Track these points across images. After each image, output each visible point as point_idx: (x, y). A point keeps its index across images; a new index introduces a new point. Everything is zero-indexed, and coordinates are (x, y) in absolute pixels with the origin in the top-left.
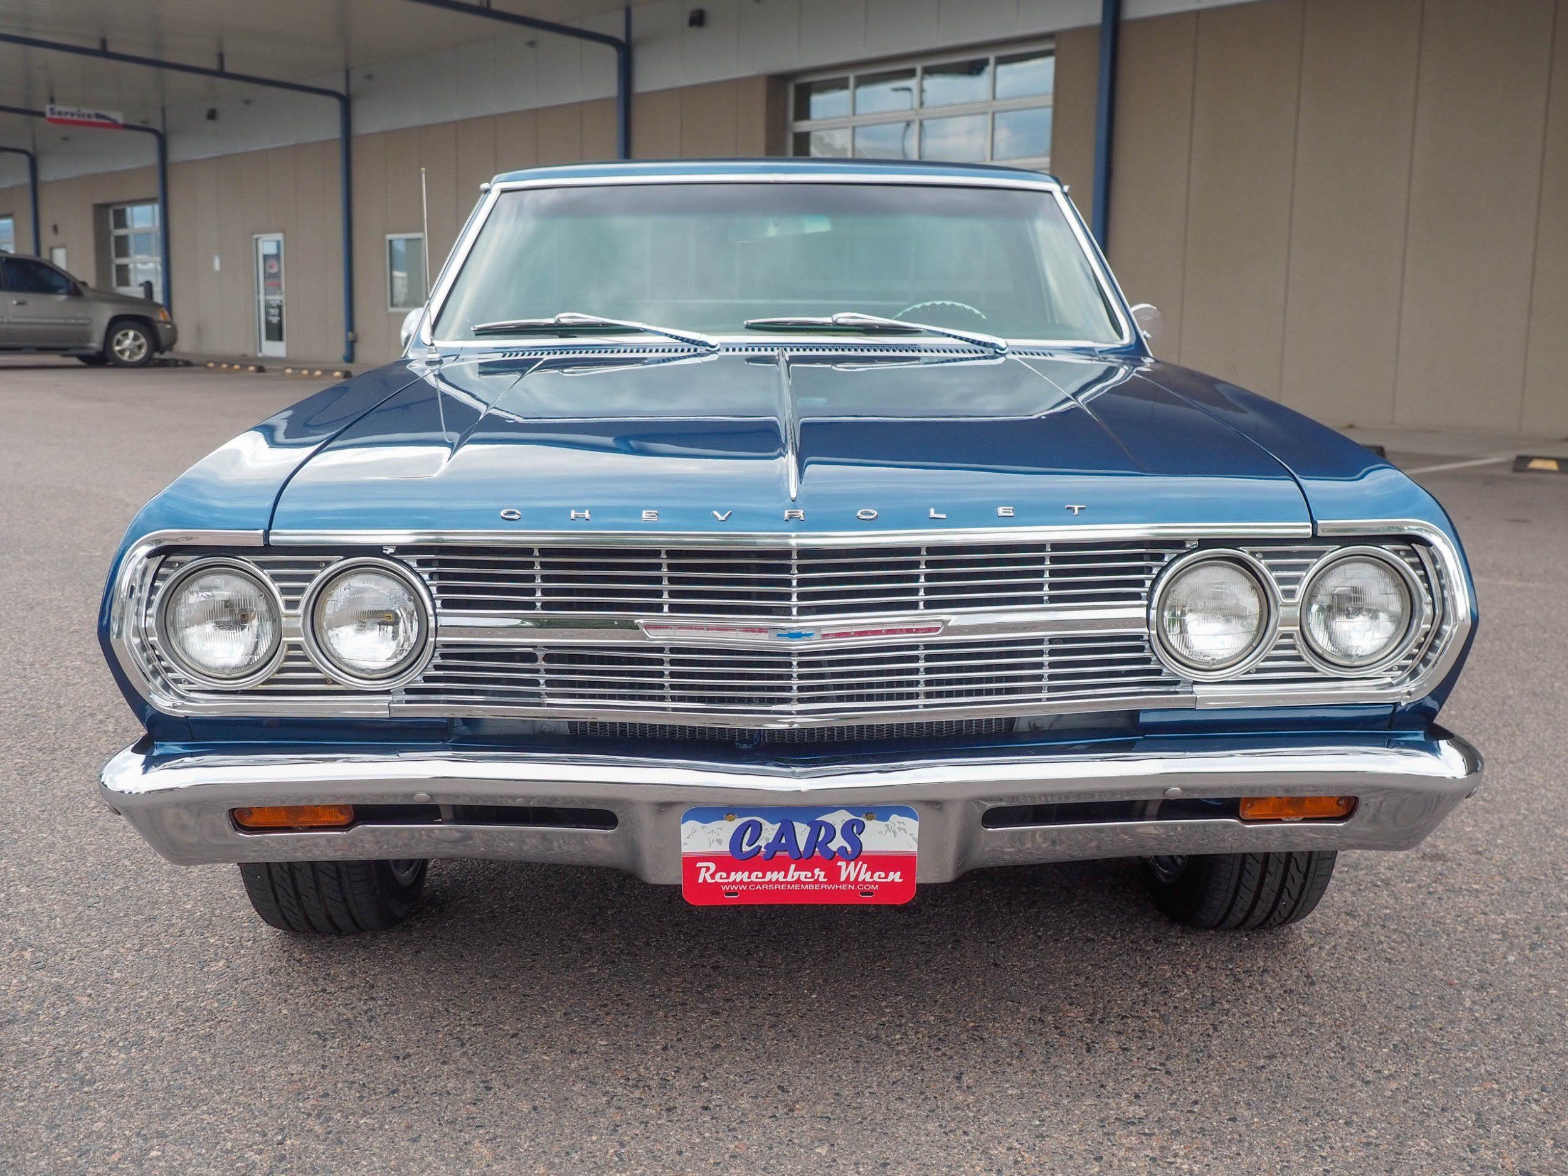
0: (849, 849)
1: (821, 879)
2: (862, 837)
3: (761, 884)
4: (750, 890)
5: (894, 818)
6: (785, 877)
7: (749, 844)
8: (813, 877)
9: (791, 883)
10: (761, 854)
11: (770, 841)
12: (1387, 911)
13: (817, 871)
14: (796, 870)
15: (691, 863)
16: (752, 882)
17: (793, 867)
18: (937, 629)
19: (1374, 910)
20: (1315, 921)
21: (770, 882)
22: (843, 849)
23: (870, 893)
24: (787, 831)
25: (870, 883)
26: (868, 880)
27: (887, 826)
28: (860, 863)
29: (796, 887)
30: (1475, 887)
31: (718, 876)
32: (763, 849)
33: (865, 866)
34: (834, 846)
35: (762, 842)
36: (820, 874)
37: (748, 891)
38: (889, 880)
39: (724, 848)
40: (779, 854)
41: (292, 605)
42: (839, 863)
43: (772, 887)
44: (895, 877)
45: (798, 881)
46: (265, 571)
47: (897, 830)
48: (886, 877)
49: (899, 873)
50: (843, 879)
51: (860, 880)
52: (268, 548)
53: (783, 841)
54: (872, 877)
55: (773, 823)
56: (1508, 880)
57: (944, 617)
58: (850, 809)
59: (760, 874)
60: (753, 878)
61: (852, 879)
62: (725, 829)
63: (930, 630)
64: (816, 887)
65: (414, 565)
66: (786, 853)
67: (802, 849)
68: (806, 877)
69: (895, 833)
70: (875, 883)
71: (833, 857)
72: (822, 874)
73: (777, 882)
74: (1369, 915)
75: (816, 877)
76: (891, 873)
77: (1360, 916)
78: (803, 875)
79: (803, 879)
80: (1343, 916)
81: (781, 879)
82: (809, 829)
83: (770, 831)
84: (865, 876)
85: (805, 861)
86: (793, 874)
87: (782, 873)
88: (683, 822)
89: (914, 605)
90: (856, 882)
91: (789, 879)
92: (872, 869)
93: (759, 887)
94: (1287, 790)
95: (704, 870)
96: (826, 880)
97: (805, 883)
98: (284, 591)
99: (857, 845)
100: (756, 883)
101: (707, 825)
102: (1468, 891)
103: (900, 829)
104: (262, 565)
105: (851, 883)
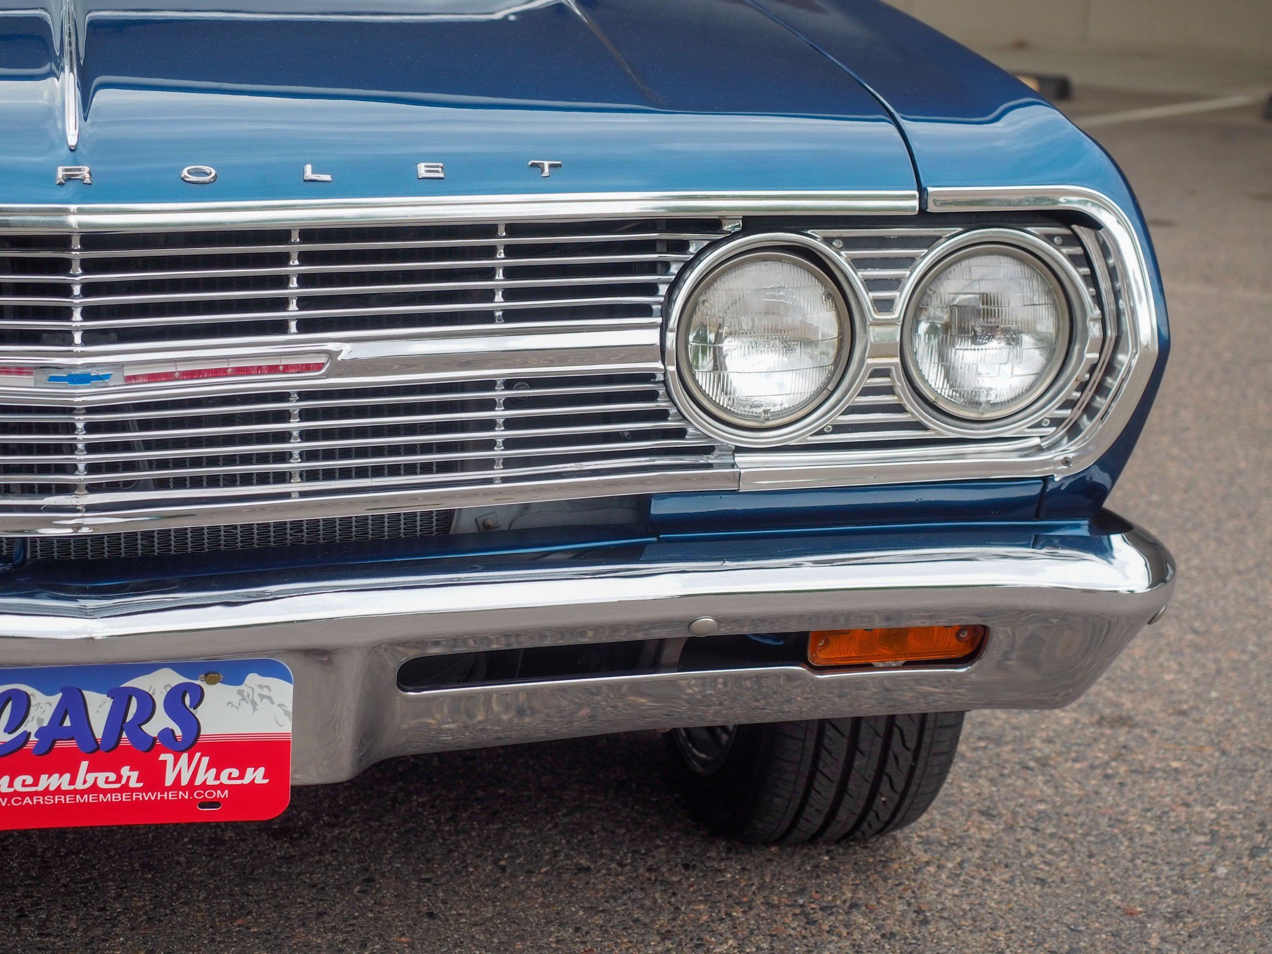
0: (178, 732)
1: (133, 784)
2: (200, 713)
3: (31, 795)
5: (253, 679)
6: (72, 782)
8: (118, 780)
9: (82, 793)
10: (30, 746)
11: (45, 724)
12: (1042, 807)
13: (125, 771)
14: (89, 770)
16: (16, 793)
17: (84, 765)
18: (319, 366)
19: (1022, 805)
20: (932, 826)
21: (46, 792)
22: (167, 733)
23: (215, 803)
25: (215, 788)
26: (211, 782)
27: (240, 693)
28: (198, 755)
29: (91, 798)
30: (1175, 764)
32: (33, 738)
33: (205, 760)
34: (152, 728)
35: (31, 726)
38: (247, 780)
42: (163, 757)
43: (49, 800)
44: (256, 776)
45: (95, 789)
47: (257, 699)
48: (242, 776)
49: (261, 770)
51: (198, 782)
53: (67, 723)
54: (217, 777)
55: (49, 692)
56: (1224, 753)
57: (331, 346)
58: (179, 667)
59: (29, 780)
60: (18, 786)
61: (184, 782)
63: (307, 368)
64: (125, 797)
66: (72, 744)
67: (99, 732)
68: (107, 782)
69: (254, 704)
70: (222, 787)
71: (153, 747)
72: (135, 775)
73: (59, 791)
74: (1015, 814)
75: (124, 781)
76: (250, 771)
77: (1000, 815)
78: (102, 778)
79: (101, 784)
80: (976, 817)
81: (65, 787)
82: (109, 702)
84: (207, 776)
86: (85, 777)
87: (67, 777)
89: (280, 327)
90: (191, 786)
91: (79, 785)
92: (218, 764)
93: (27, 800)
94: (888, 618)
96: (141, 785)
97: (105, 792)
99: (192, 725)
100: (23, 795)
102: (1164, 771)
103: (262, 697)
105: (184, 789)
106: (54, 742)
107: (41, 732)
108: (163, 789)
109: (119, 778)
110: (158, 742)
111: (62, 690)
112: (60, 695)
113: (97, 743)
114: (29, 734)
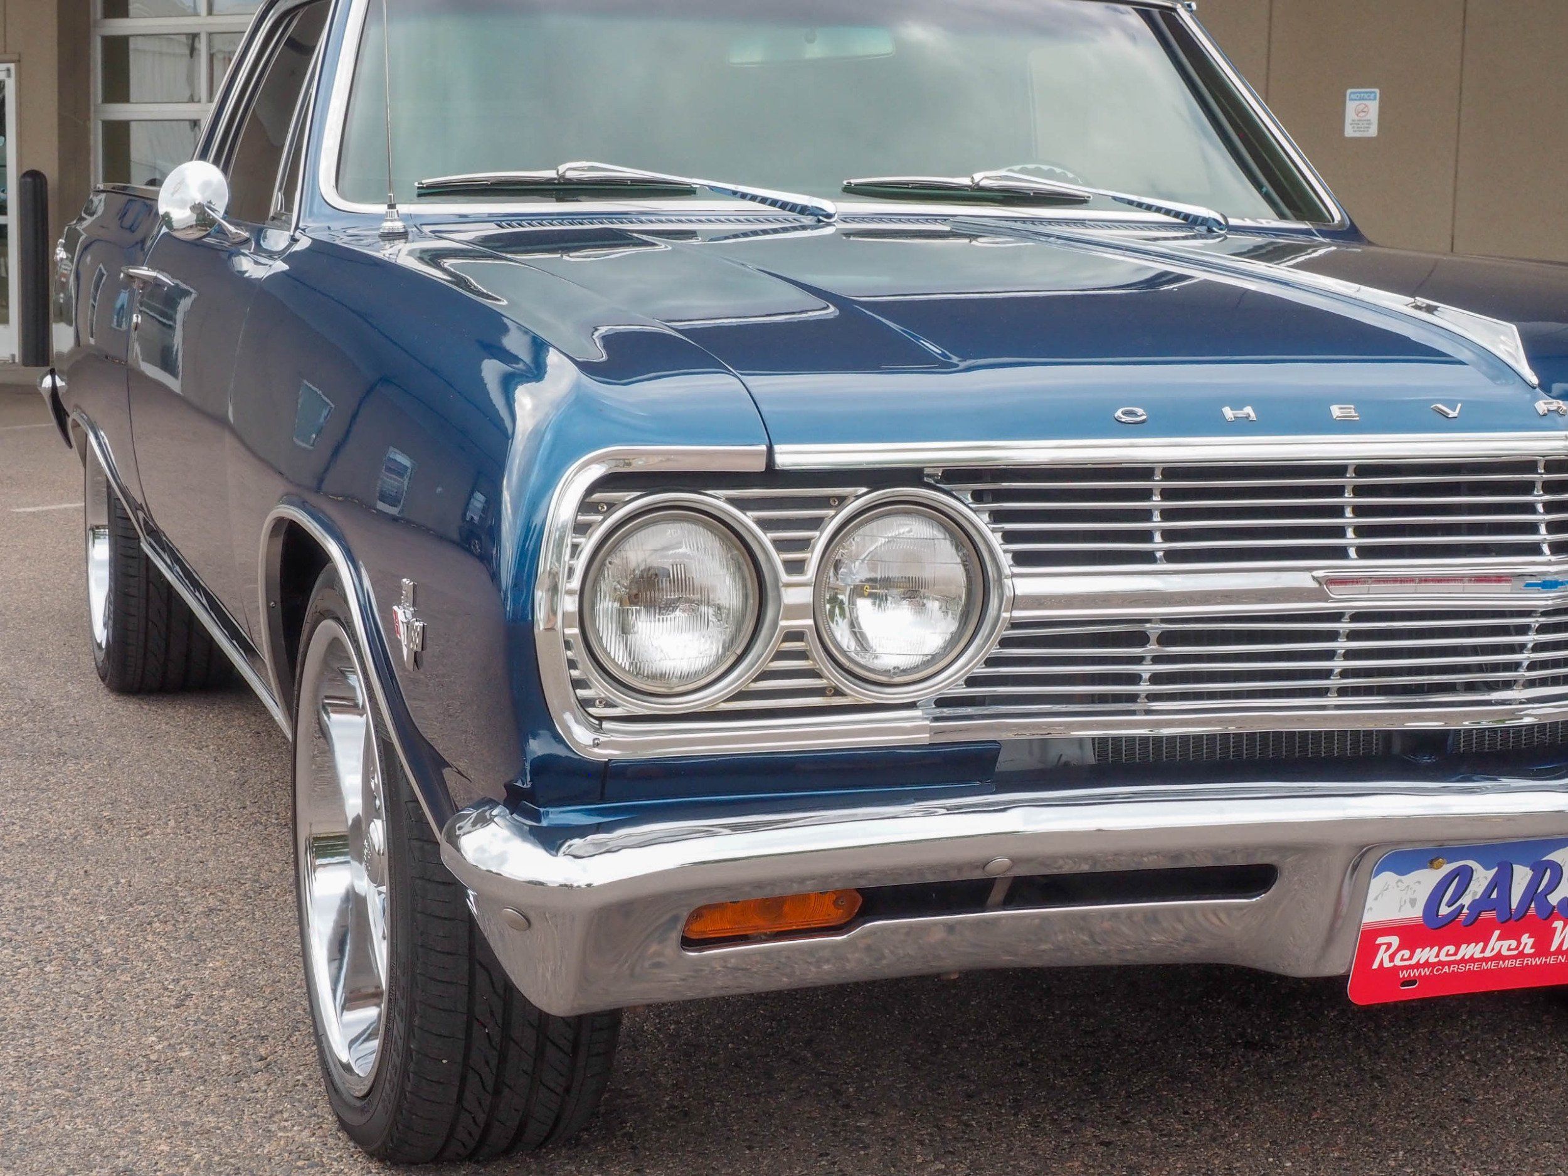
1: (1528, 950)
3: (1449, 963)
4: (1436, 975)
6: (1483, 951)
7: (1449, 905)
8: (1517, 948)
10: (1461, 918)
11: (1477, 897)
14: (1499, 939)
15: (1369, 940)
17: (1497, 933)
24: (1503, 881)
29: (1491, 965)
31: (1398, 956)
32: (1465, 911)
35: (1466, 900)
36: (1527, 941)
37: (1432, 977)
39: (1415, 913)
40: (1484, 915)
41: (795, 567)
43: (1463, 968)
45: (1499, 956)
46: (749, 513)
50: (1553, 948)
52: (772, 475)
53: (1494, 896)
55: (1487, 867)
60: (1443, 957)
62: (1426, 880)
65: (969, 499)
66: (1493, 914)
67: (1514, 906)
68: (1509, 949)
73: (1472, 960)
75: (1521, 949)
78: (1506, 947)
79: (1505, 952)
83: (1482, 877)
85: (1512, 925)
87: (1481, 945)
88: (1377, 874)
91: (1488, 954)
93: (1446, 969)
95: (1384, 948)
97: (1505, 958)
98: (781, 545)
101: (1402, 878)
104: (743, 504)
106: (1480, 913)
107: (1474, 904)
108: (1548, 954)
109: (1519, 943)
110: (1556, 911)
111: (1499, 865)
112: (1496, 869)
113: (1511, 912)
114: (1464, 906)
